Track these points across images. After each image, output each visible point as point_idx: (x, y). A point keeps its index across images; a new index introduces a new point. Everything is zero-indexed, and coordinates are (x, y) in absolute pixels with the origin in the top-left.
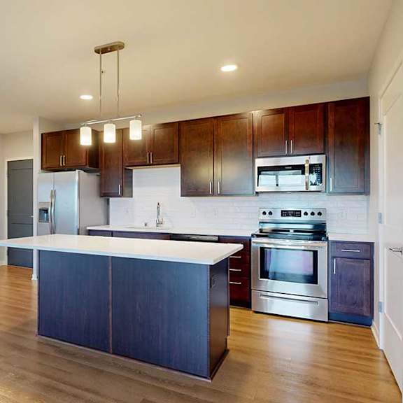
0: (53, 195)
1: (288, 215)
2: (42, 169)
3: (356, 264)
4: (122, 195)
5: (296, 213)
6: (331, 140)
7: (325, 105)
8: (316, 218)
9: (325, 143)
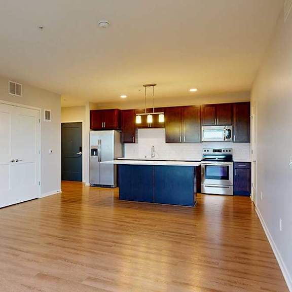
0: (100, 142)
1: (216, 152)
2: (91, 128)
3: (244, 171)
4: (134, 142)
5: (219, 151)
6: (234, 119)
7: (232, 104)
8: (228, 153)
9: (232, 120)
